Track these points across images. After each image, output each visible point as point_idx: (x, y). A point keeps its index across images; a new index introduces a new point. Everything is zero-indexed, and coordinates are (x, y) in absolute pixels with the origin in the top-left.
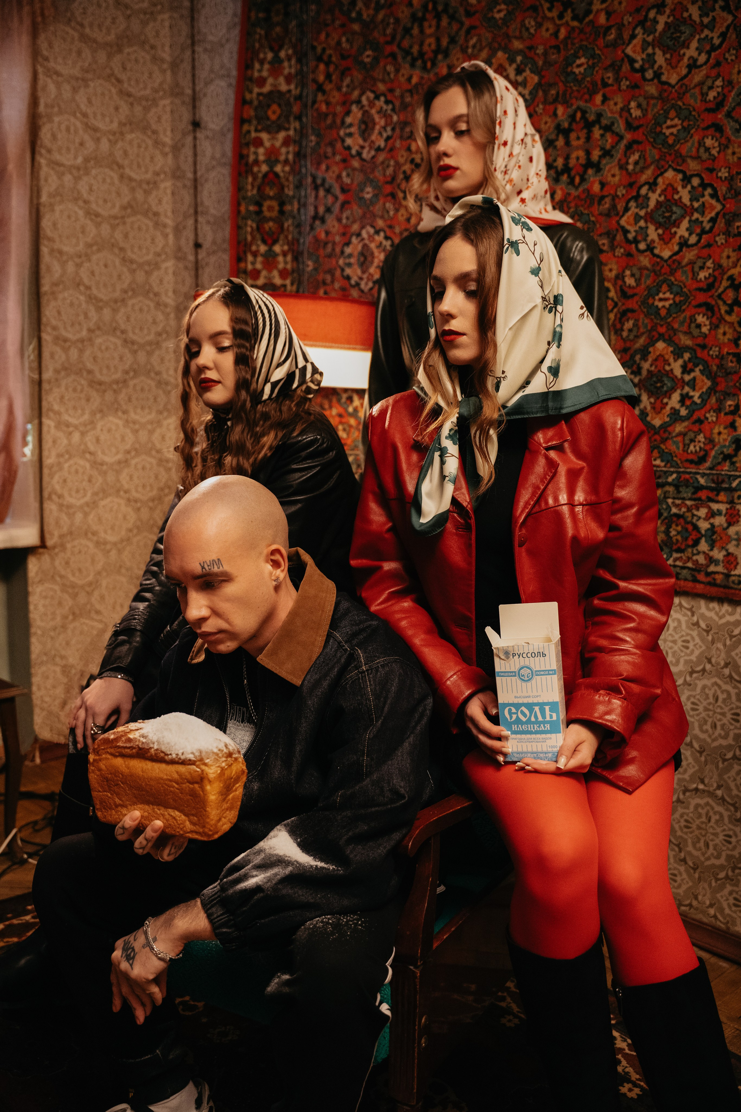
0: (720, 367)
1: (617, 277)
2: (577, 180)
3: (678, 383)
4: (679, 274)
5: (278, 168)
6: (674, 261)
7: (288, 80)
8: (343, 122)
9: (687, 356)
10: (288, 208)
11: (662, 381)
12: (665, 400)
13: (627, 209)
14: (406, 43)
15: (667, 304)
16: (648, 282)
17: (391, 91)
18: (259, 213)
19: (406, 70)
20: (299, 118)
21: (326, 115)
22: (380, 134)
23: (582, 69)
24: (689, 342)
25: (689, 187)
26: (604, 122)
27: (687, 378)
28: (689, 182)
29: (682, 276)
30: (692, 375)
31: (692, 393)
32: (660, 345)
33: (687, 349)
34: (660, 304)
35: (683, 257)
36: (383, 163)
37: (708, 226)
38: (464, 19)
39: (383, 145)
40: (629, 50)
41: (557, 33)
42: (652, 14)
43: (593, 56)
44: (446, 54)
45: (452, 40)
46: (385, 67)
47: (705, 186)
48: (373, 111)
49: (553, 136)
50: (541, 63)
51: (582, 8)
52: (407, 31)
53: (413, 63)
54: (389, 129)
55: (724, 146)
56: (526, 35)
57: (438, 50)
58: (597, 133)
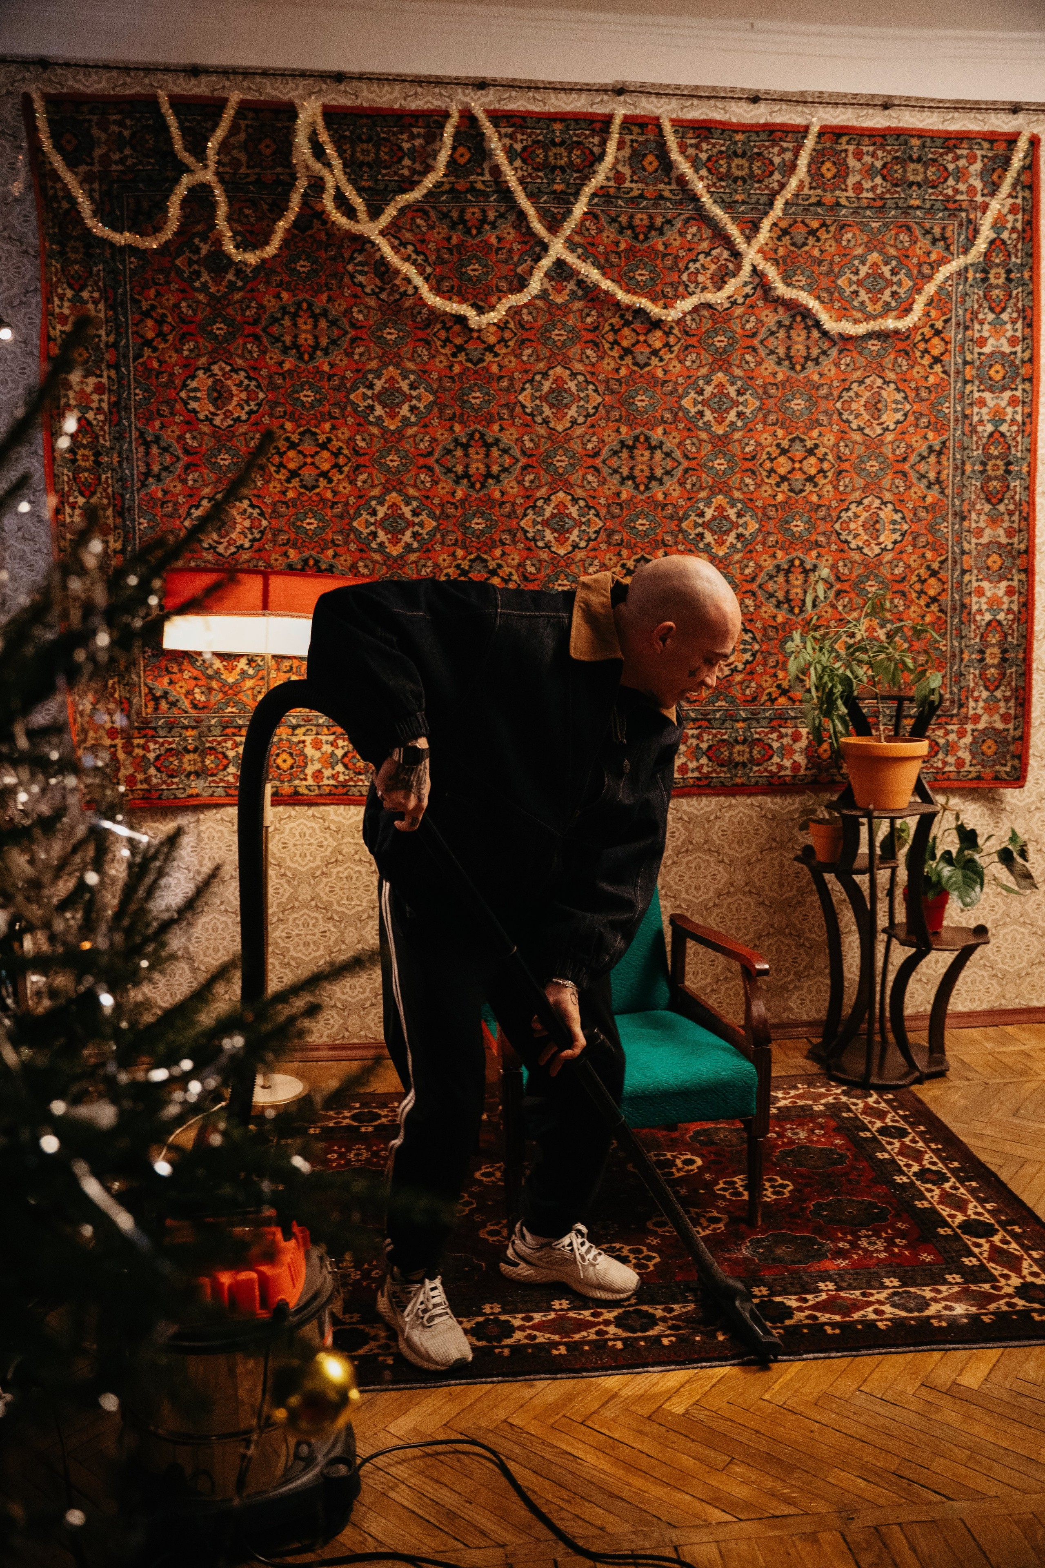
1: (519, 565)
2: (478, 486)
4: (573, 567)
5: (90, 416)
6: (568, 558)
10: (104, 459)
13: (525, 515)
14: (274, 330)
16: (547, 571)
17: (255, 369)
18: (74, 461)
19: (274, 354)
20: (114, 367)
21: (159, 373)
22: (240, 406)
23: (478, 401)
25: (577, 507)
26: (501, 446)
28: (577, 502)
29: (576, 569)
35: (576, 556)
36: (245, 434)
37: (593, 536)
38: (348, 328)
39: (244, 417)
40: (520, 398)
41: (451, 367)
42: (538, 377)
43: (488, 394)
44: (326, 352)
45: (333, 342)
46: (245, 344)
47: (590, 508)
48: (229, 382)
49: (451, 447)
50: (435, 386)
51: (475, 355)
52: (276, 320)
53: (285, 350)
54: (252, 403)
55: (603, 482)
56: (419, 360)
57: (316, 347)
58: (495, 453)
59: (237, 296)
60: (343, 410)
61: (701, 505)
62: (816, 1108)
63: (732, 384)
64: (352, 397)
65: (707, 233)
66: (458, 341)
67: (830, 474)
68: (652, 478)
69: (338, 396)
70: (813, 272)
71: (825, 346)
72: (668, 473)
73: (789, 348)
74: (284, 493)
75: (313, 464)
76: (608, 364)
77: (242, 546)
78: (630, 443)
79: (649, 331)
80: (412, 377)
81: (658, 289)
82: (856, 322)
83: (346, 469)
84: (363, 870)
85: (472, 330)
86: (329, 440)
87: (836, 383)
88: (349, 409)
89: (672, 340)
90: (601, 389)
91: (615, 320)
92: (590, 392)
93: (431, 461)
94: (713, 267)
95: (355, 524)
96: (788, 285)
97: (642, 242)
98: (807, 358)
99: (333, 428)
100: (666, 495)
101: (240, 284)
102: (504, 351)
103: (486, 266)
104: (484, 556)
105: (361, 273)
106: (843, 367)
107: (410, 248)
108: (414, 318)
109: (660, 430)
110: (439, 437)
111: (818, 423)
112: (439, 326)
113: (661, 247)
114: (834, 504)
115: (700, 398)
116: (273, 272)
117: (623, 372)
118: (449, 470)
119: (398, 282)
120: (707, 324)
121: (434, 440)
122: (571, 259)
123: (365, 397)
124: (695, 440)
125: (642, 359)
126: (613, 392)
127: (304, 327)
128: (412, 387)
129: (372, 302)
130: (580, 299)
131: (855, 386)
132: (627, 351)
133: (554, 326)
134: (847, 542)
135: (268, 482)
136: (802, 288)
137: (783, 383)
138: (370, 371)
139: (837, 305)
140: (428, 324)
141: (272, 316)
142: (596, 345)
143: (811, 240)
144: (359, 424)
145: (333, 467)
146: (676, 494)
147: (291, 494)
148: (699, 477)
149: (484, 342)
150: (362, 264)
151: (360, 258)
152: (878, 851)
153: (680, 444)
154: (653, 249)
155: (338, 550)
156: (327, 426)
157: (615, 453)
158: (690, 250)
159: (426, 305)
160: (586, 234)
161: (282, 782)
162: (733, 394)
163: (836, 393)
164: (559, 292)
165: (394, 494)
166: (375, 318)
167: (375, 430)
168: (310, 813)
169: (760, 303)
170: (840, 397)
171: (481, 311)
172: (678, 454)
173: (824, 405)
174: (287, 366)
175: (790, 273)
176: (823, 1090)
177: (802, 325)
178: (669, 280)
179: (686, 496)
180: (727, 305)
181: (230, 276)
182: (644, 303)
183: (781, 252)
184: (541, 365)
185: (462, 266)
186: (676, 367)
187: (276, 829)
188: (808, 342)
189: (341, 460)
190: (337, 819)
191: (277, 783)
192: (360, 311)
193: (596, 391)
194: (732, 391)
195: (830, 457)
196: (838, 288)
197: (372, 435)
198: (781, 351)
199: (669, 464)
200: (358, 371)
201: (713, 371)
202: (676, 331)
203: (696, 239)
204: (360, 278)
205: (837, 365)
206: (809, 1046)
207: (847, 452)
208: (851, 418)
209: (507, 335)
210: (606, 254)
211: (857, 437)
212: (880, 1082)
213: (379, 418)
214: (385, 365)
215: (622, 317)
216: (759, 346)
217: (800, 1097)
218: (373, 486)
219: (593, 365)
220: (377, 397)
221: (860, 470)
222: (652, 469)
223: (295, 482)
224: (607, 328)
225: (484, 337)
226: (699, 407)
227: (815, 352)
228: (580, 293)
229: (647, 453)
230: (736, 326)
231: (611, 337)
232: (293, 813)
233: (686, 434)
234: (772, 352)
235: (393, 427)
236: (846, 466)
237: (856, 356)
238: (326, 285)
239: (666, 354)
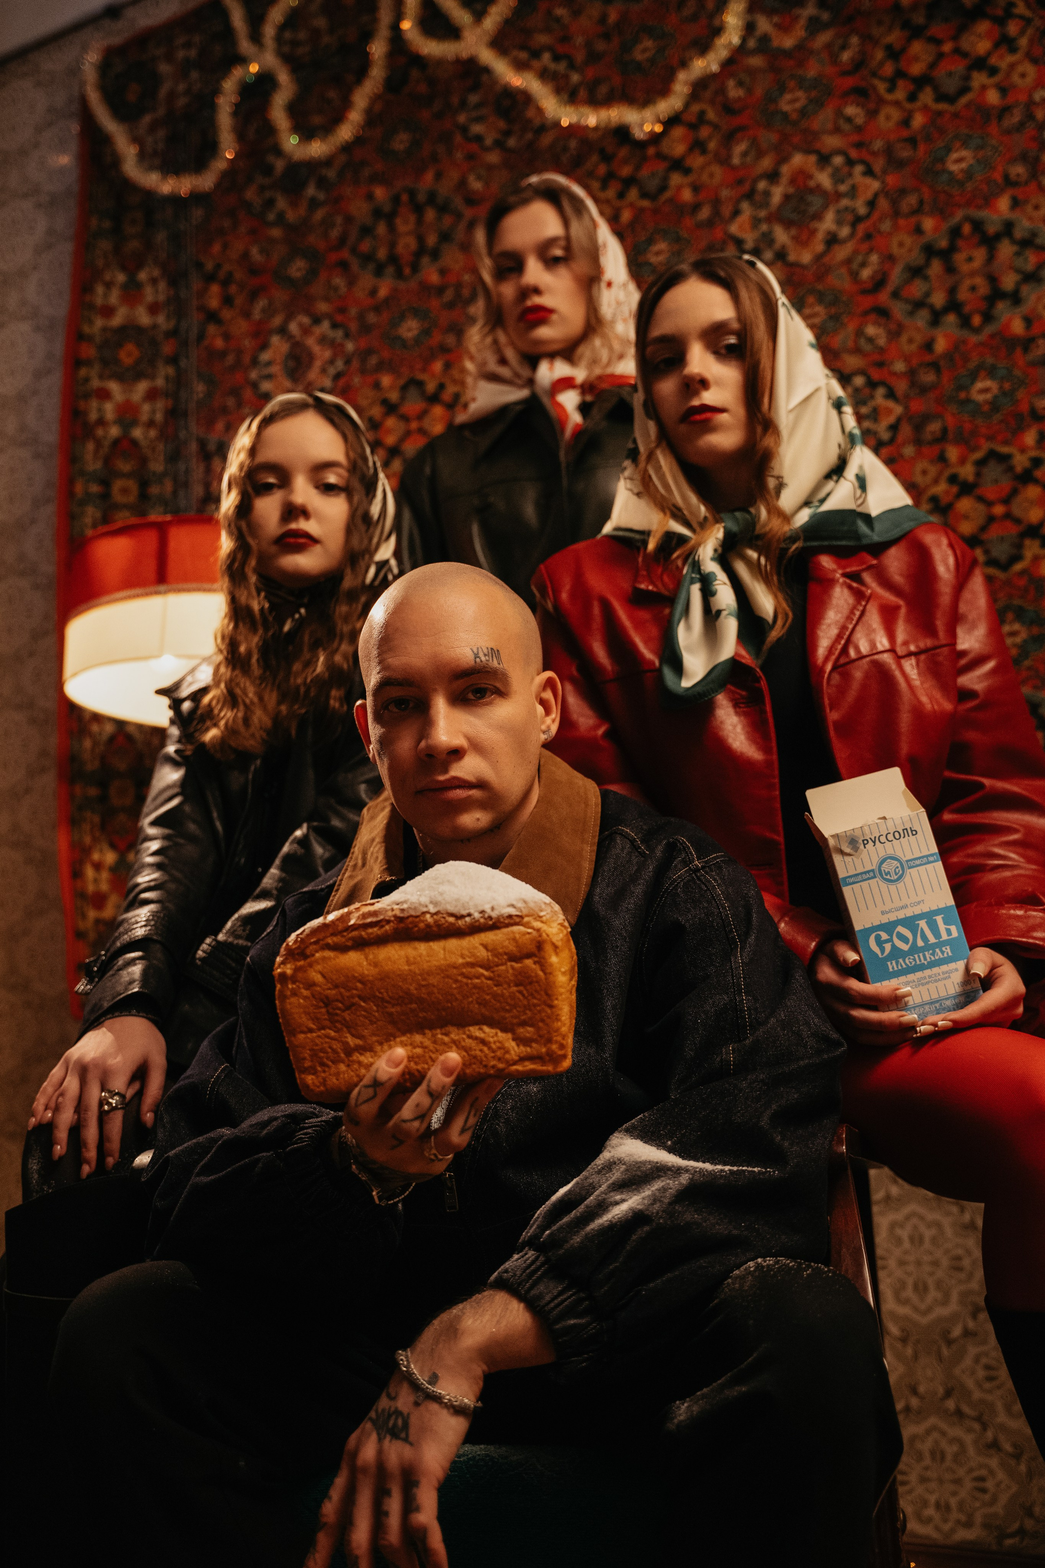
5: (137, 433)
7: (153, 309)
8: (255, 362)
10: (154, 490)
14: (366, 246)
17: (342, 310)
18: (105, 496)
19: (366, 280)
20: (173, 360)
21: (223, 354)
22: (324, 371)
23: (662, 257)
38: (462, 209)
40: (732, 229)
42: (762, 185)
43: (678, 240)
45: (445, 237)
46: (329, 280)
48: (310, 341)
51: (653, 185)
52: (366, 231)
54: (337, 362)
55: (895, 334)
57: (421, 252)
66: (626, 171)
68: (996, 295)
72: (1030, 277)
76: (888, 118)
78: (944, 244)
79: (962, 29)
85: (640, 144)
86: (442, 387)
89: (1012, 28)
90: (878, 165)
92: (858, 178)
100: (1029, 321)
102: (701, 161)
103: (663, 37)
105: (479, 119)
107: (545, 56)
109: (1003, 204)
112: (595, 158)
117: (918, 121)
125: (952, 86)
126: (901, 164)
127: (403, 229)
129: (493, 158)
130: (826, 26)
132: (922, 82)
133: (783, 89)
141: (362, 228)
142: (861, 93)
149: (666, 158)
150: (478, 106)
151: (473, 98)
157: (916, 272)
164: (788, 29)
171: (644, 105)
174: (382, 293)
184: (766, 163)
185: (625, 52)
186: (1026, 76)
192: (478, 178)
193: (869, 173)
199: (1031, 260)
204: (477, 129)
209: (704, 132)
215: (906, 25)
219: (860, 130)
222: (993, 280)
224: (880, 56)
229: (980, 255)
231: (889, 69)
238: (432, 156)
239: (1001, 57)
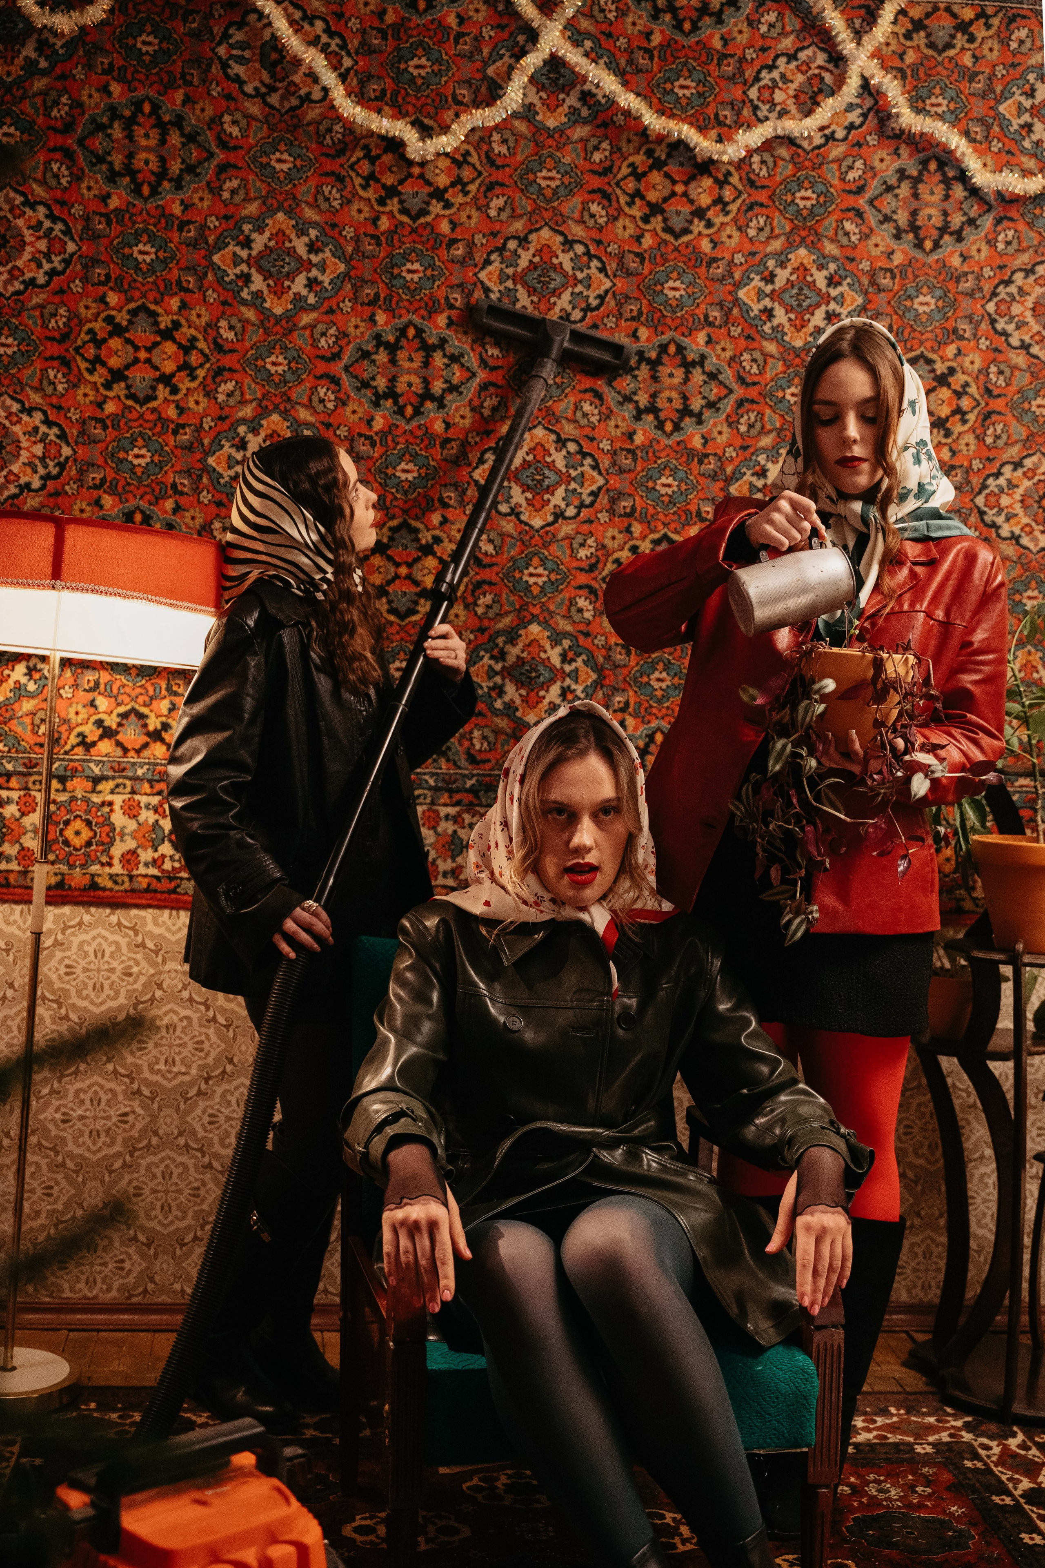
0: (608, 658)
2: (409, 411)
3: (557, 674)
4: (554, 547)
6: (547, 533)
9: (566, 643)
11: (537, 671)
12: (542, 693)
13: (481, 461)
14: (95, 144)
15: (540, 581)
16: (513, 552)
17: (62, 203)
19: (95, 182)
22: (35, 261)
23: (416, 277)
24: (569, 628)
25: (564, 452)
26: (449, 350)
27: (568, 668)
28: (564, 445)
29: (557, 551)
30: (574, 665)
31: (573, 687)
32: (535, 628)
33: (566, 635)
34: (532, 580)
35: (559, 530)
36: (41, 307)
37: (588, 500)
38: (214, 148)
39: (41, 279)
40: (482, 275)
41: (375, 220)
42: (512, 245)
43: (432, 266)
44: (178, 185)
45: (190, 169)
46: (48, 163)
47: (584, 455)
48: (20, 222)
49: (369, 347)
50: (350, 249)
51: (415, 204)
52: (99, 127)
53: (112, 177)
54: (56, 259)
56: (324, 206)
57: (162, 174)
58: (439, 360)
59: (39, 84)
60: (202, 278)
61: (762, 459)
62: (919, 1449)
63: (821, 267)
64: (216, 258)
65: (792, 22)
66: (389, 180)
67: (971, 417)
68: (686, 411)
69: (192, 257)
70: (959, 92)
71: (973, 212)
72: (711, 405)
73: (914, 213)
74: (100, 405)
75: (148, 361)
76: (624, 229)
77: (28, 485)
78: (653, 355)
79: (692, 178)
80: (313, 233)
81: (710, 111)
82: (1026, 173)
83: (201, 373)
84: (195, 1016)
85: (410, 163)
86: (177, 325)
87: (987, 272)
88: (210, 277)
89: (727, 194)
90: (612, 266)
91: (639, 159)
92: (593, 271)
93: (337, 368)
94: (800, 78)
95: (211, 461)
96: (918, 111)
97: (687, 35)
98: (943, 230)
99: (184, 306)
100: (706, 440)
101: (43, 64)
102: (460, 199)
103: (439, 61)
104: (414, 523)
105: (240, 60)
106: (1001, 246)
107: (319, 25)
108: (320, 137)
109: (701, 337)
110: (351, 330)
111: (955, 334)
112: (359, 154)
113: (717, 44)
114: (976, 464)
115: (768, 289)
116: (99, 49)
117: (648, 241)
118: (365, 385)
119: (297, 78)
120: (786, 170)
121: (343, 334)
122: (573, 56)
123: (236, 260)
124: (757, 354)
125: (678, 223)
126: (629, 274)
127: (143, 142)
128: (312, 248)
129: (254, 109)
130: (585, 122)
131: (1019, 277)
132: (655, 209)
133: (542, 164)
134: (994, 525)
135: (76, 386)
136: (941, 117)
137: (903, 269)
138: (247, 219)
139: (996, 146)
140: (342, 149)
141: (93, 120)
142: (606, 196)
143: (960, 40)
144: (224, 303)
145: (180, 369)
146: (722, 439)
147: (110, 408)
148: (761, 414)
149: (429, 183)
150: (241, 46)
151: (238, 36)
152: (1030, 1026)
153: (733, 360)
154: (704, 46)
155: (183, 501)
156: (174, 303)
158: (764, 50)
159: (339, 118)
160: (600, 17)
161: (71, 866)
162: (821, 284)
163: (987, 288)
164: (552, 109)
165: (275, 417)
166: (258, 134)
167: (250, 314)
168: (114, 919)
169: (872, 140)
170: (994, 294)
171: (426, 132)
172: (728, 376)
173: (966, 305)
174: (114, 203)
175: (924, 93)
176: (932, 1420)
177: (938, 177)
178: (727, 96)
179: (738, 442)
180: (818, 140)
181: (29, 51)
182: (687, 132)
183: (911, 57)
184: (518, 226)
185: (400, 59)
186: (732, 238)
187: (56, 943)
188: (949, 205)
189: (194, 359)
190: (157, 931)
191: (64, 868)
192: (235, 122)
193: (602, 270)
194: (820, 278)
195: (973, 390)
196: (998, 117)
197: (245, 322)
198: (902, 218)
199: (714, 391)
200: (226, 217)
201: (791, 246)
202: (735, 179)
203: (774, 33)
204: (238, 69)
205: (991, 242)
206: (909, 1346)
207: (1001, 382)
208: (1010, 328)
209: (466, 173)
210: (629, 51)
211: (1019, 359)
212: (1028, 1413)
213: (258, 294)
214: (272, 212)
215: (650, 153)
216: (867, 208)
217: (893, 1428)
218: (243, 402)
219: (601, 229)
220: (256, 261)
221: (1021, 412)
222: (685, 398)
223: (119, 389)
224: (625, 170)
225: (429, 175)
226: (767, 302)
227: (957, 220)
228: (585, 112)
229: (679, 373)
230: (832, 175)
231: (631, 185)
232: (87, 918)
233: (743, 343)
234: (887, 219)
235: (278, 311)
236: (998, 404)
237: (1021, 226)
238: (183, 75)
239: (717, 216)
